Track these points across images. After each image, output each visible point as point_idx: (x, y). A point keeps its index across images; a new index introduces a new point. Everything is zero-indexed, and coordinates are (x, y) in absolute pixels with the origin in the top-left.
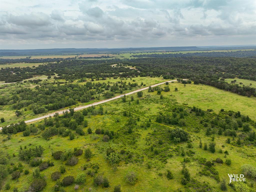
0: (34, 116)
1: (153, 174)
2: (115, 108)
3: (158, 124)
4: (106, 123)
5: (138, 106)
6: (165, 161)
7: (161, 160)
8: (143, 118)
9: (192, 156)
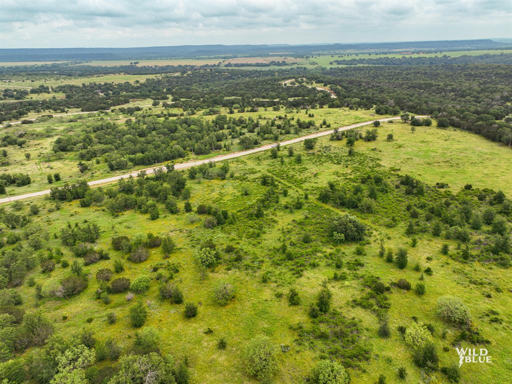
0: (108, 174)
1: (267, 292)
2: (253, 168)
3: (320, 204)
4: (225, 196)
5: (297, 167)
6: (299, 273)
7: (293, 270)
8: (297, 191)
9: (355, 270)
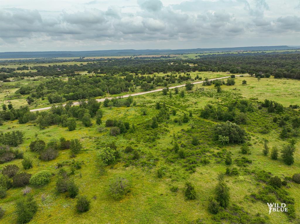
0: (47, 106)
2: (150, 100)
3: (202, 119)
4: (128, 116)
5: (181, 99)
6: (191, 169)
7: (185, 166)
8: (183, 112)
9: (245, 166)
